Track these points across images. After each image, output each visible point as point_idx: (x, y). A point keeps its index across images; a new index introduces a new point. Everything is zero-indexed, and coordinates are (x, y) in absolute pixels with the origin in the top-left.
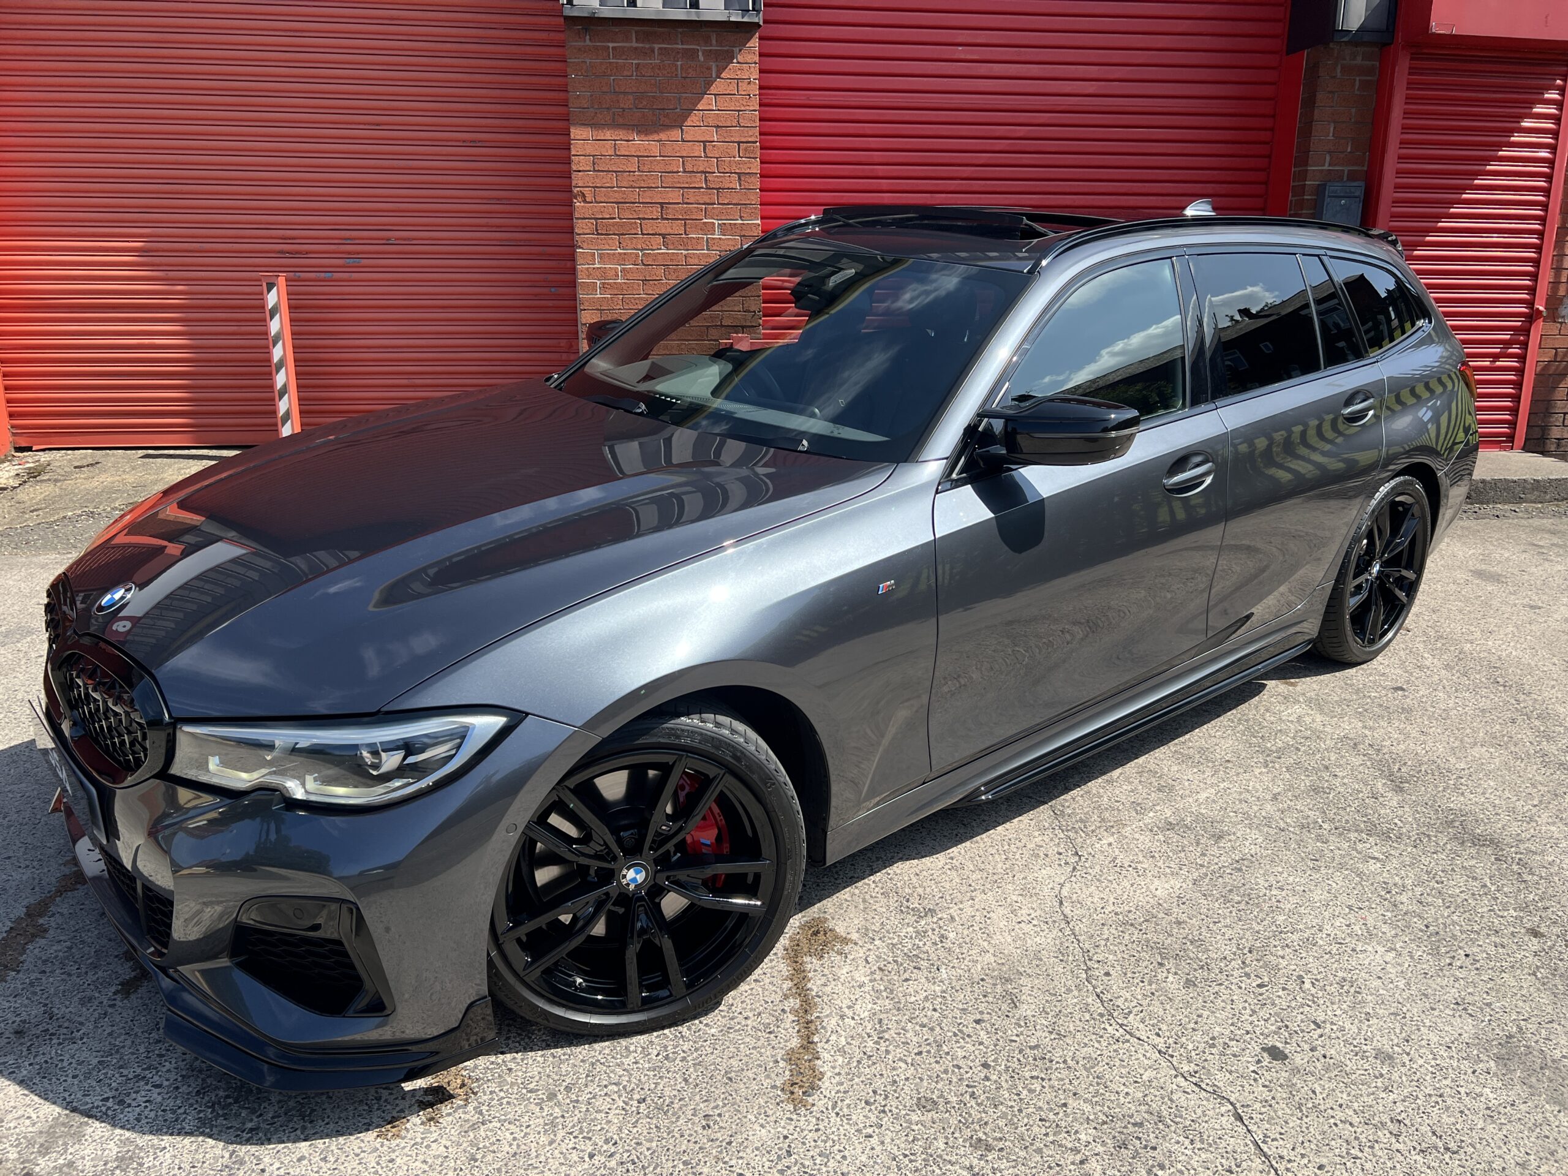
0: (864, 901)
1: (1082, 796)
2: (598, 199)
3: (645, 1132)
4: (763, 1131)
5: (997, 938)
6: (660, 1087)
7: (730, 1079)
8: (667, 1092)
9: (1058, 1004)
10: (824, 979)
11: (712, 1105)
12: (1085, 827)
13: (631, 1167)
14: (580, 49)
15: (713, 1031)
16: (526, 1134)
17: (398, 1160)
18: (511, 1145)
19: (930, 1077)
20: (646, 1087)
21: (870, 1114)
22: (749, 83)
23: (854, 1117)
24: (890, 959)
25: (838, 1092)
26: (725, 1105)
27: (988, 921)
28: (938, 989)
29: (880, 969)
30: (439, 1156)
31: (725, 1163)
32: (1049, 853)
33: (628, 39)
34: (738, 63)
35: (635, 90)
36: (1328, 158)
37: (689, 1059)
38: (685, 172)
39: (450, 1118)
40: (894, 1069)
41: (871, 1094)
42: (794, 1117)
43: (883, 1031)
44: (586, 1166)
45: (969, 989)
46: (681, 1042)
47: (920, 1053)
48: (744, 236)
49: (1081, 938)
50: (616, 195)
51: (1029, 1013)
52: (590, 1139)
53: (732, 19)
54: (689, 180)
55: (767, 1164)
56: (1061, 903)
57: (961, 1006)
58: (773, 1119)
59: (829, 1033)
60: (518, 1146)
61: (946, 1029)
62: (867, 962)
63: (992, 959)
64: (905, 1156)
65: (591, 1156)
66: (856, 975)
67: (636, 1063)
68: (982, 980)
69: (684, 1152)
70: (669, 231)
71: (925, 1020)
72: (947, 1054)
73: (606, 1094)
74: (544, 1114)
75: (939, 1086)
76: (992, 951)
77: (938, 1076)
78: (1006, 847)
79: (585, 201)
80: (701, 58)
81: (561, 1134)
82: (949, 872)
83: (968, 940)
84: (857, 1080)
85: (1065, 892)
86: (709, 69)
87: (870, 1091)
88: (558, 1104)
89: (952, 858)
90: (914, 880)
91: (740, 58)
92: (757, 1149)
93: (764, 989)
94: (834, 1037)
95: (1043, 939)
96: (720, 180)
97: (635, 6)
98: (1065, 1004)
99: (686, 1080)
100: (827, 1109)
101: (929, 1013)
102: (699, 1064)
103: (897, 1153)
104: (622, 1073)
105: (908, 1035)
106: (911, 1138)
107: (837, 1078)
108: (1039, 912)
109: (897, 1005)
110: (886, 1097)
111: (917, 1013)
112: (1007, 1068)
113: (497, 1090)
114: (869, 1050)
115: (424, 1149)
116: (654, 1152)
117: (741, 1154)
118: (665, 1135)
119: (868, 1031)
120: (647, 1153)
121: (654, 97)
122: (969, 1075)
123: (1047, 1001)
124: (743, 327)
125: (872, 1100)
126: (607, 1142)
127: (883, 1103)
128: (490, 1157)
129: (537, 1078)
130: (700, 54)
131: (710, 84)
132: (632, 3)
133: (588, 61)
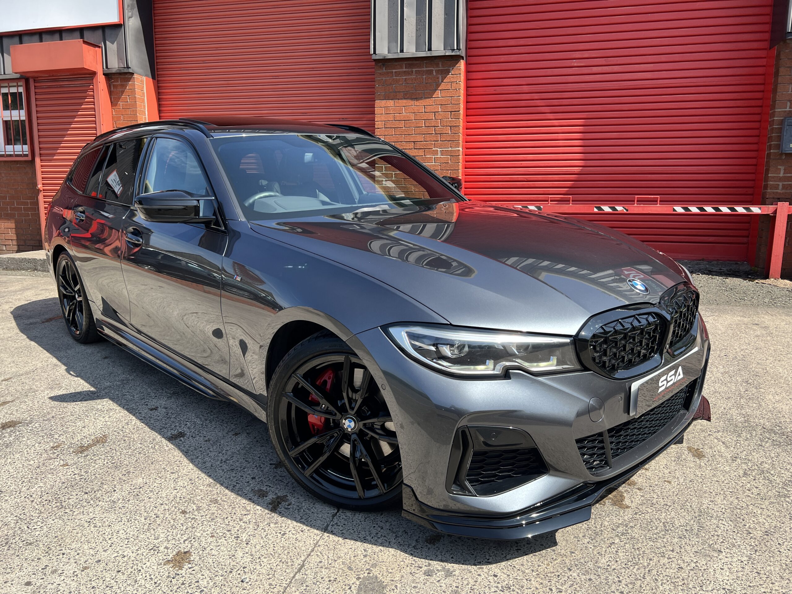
22: (457, 83)
33: (401, 67)
36: (789, 104)
38: (425, 127)
48: (452, 156)
53: (447, 54)
54: (427, 130)
86: (438, 78)
91: (453, 72)
96: (441, 130)
130: (434, 72)
131: (438, 85)
132: (402, 51)
133: (384, 79)
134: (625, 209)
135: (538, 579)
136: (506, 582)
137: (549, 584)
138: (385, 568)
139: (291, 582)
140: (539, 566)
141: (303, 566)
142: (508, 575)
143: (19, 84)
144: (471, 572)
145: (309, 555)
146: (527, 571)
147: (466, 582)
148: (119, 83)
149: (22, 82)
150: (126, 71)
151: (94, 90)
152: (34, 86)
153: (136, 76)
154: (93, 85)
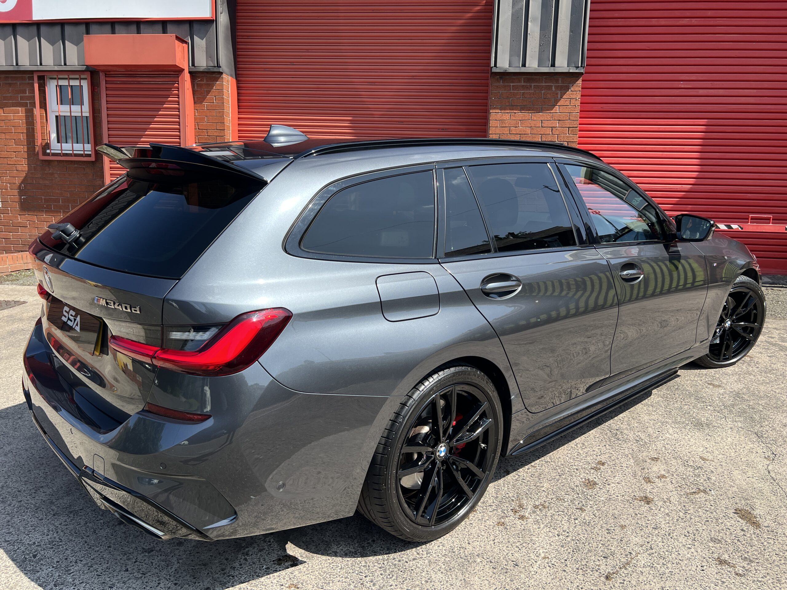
0: (665, 459)
1: (771, 430)
3: (581, 531)
4: (636, 539)
5: (737, 482)
6: (583, 515)
7: (616, 518)
8: (587, 518)
9: (776, 512)
10: (652, 487)
11: (609, 526)
12: (776, 443)
13: (578, 542)
14: (497, 87)
15: (602, 499)
16: (526, 524)
17: (474, 524)
18: (521, 526)
19: (715, 531)
20: (576, 514)
21: (688, 540)
22: (576, 100)
23: (680, 540)
24: (684, 484)
25: (669, 530)
26: (615, 527)
27: (732, 475)
28: (710, 498)
29: (679, 486)
30: (491, 525)
31: (621, 547)
32: (759, 451)
33: (520, 81)
34: (571, 91)
37: (594, 507)
39: (492, 513)
40: (696, 525)
41: (687, 533)
42: (650, 536)
43: (687, 510)
44: (557, 538)
45: (728, 500)
46: (588, 501)
47: (708, 521)
49: (783, 487)
51: (761, 513)
52: (556, 529)
53: (571, 71)
55: (642, 551)
56: (769, 472)
57: (725, 506)
58: (640, 535)
59: (659, 507)
60: (524, 527)
61: (719, 513)
62: (672, 483)
63: (737, 490)
64: (710, 558)
65: (558, 535)
66: (668, 487)
67: (569, 505)
68: (733, 497)
69: (601, 540)
71: (707, 509)
72: (722, 523)
73: (559, 515)
74: (533, 517)
75: (721, 535)
76: (736, 487)
77: (719, 531)
78: (734, 447)
80: (553, 89)
81: (542, 526)
82: (706, 453)
83: (722, 481)
84: (678, 526)
85: (770, 468)
86: (557, 94)
87: (686, 531)
88: (538, 515)
89: (707, 448)
90: (688, 454)
91: (572, 89)
92: (636, 545)
93: (623, 487)
94: (662, 509)
95: (762, 486)
97: (525, 66)
98: (779, 512)
99: (594, 515)
100: (666, 535)
101: (709, 506)
102: (599, 509)
103: (705, 556)
104: (564, 508)
105: (699, 513)
106: (711, 552)
107: (668, 524)
108: (758, 475)
109: (692, 501)
110: (694, 535)
111: (703, 505)
112: (754, 533)
113: (509, 506)
114: (681, 516)
115: (484, 522)
116: (587, 538)
117: (628, 545)
118: (590, 533)
119: (679, 508)
120: (584, 538)
122: (735, 533)
123: (770, 510)
125: (688, 535)
126: (564, 531)
127: (694, 537)
128: (513, 529)
129: (526, 505)
130: (553, 87)
131: (557, 101)
132: (524, 65)
133: (501, 92)
134: (740, 227)
143: (82, 76)
148: (205, 82)
149: (87, 75)
150: (216, 70)
151: (178, 88)
152: (106, 81)
153: (224, 76)
154: (178, 84)
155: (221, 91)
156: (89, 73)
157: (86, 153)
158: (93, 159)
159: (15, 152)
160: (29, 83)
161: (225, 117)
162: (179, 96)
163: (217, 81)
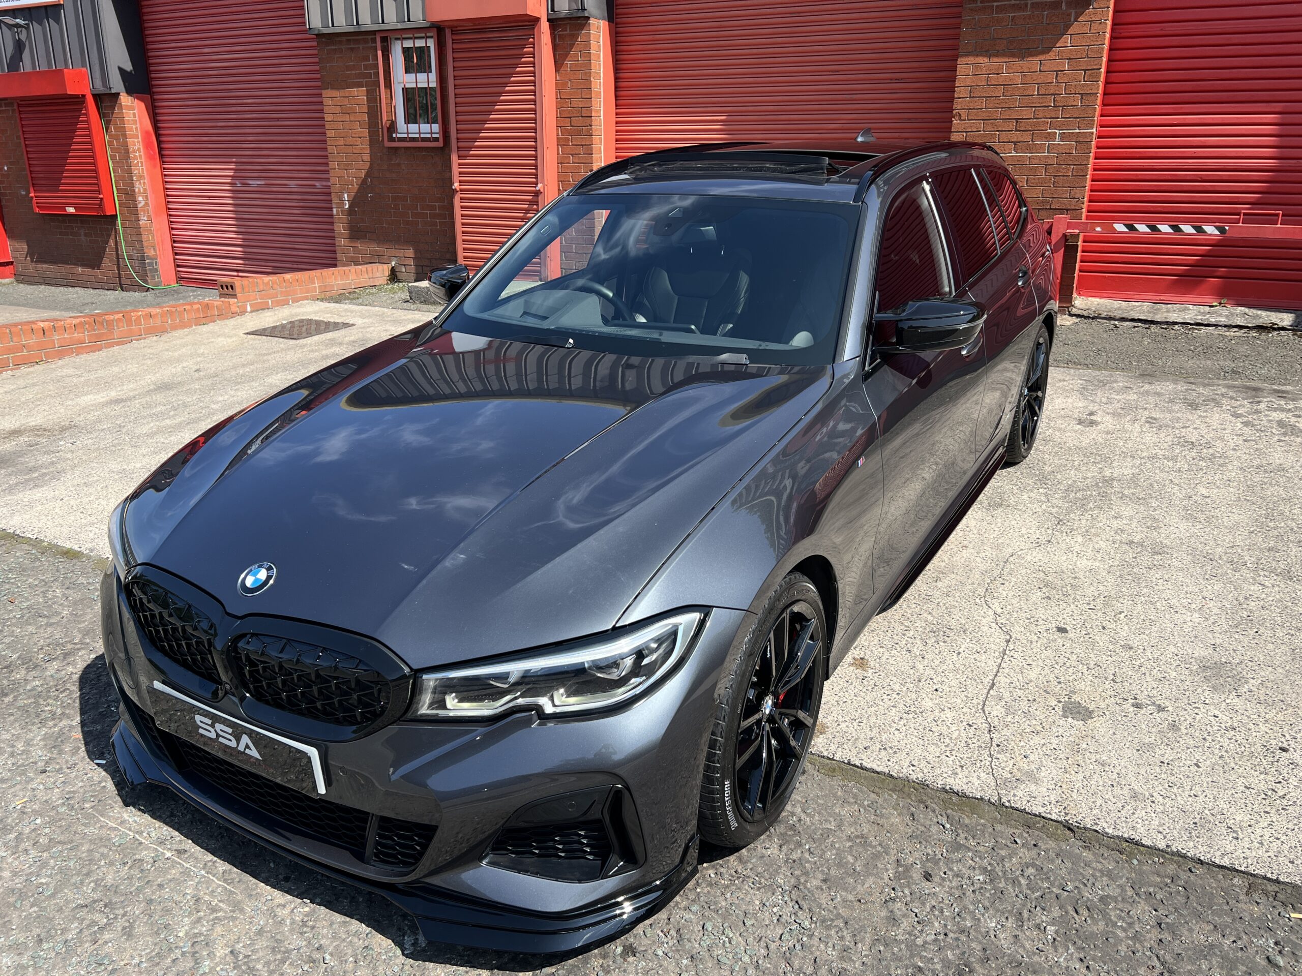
2: (970, 118)
14: (971, 10)
22: (1101, 23)
34: (1092, 8)
35: (1008, 36)
38: (1038, 95)
48: (1079, 142)
50: (984, 114)
54: (1041, 101)
70: (1020, 139)
79: (961, 120)
80: (1064, 7)
86: (1069, 15)
91: (1095, 5)
96: (1066, 99)
121: (1022, 40)
124: (1067, 210)
130: (1063, 4)
131: (1068, 27)
133: (977, 17)
135: (1267, 725)
136: (1230, 724)
137: (1281, 730)
138: (1086, 696)
139: (987, 697)
140: (1266, 713)
141: (993, 685)
142: (1231, 718)
143: (429, 35)
144: (1186, 710)
145: (996, 675)
146: (1252, 717)
147: (1182, 719)
148: (568, 32)
149: (433, 33)
150: (580, 14)
151: (534, 44)
152: (453, 40)
153: (592, 21)
154: (534, 38)
155: (587, 43)
156: (435, 29)
157: (434, 136)
158: (440, 144)
159: (360, 138)
160: (372, 47)
161: (592, 80)
162: (534, 54)
163: (582, 30)
